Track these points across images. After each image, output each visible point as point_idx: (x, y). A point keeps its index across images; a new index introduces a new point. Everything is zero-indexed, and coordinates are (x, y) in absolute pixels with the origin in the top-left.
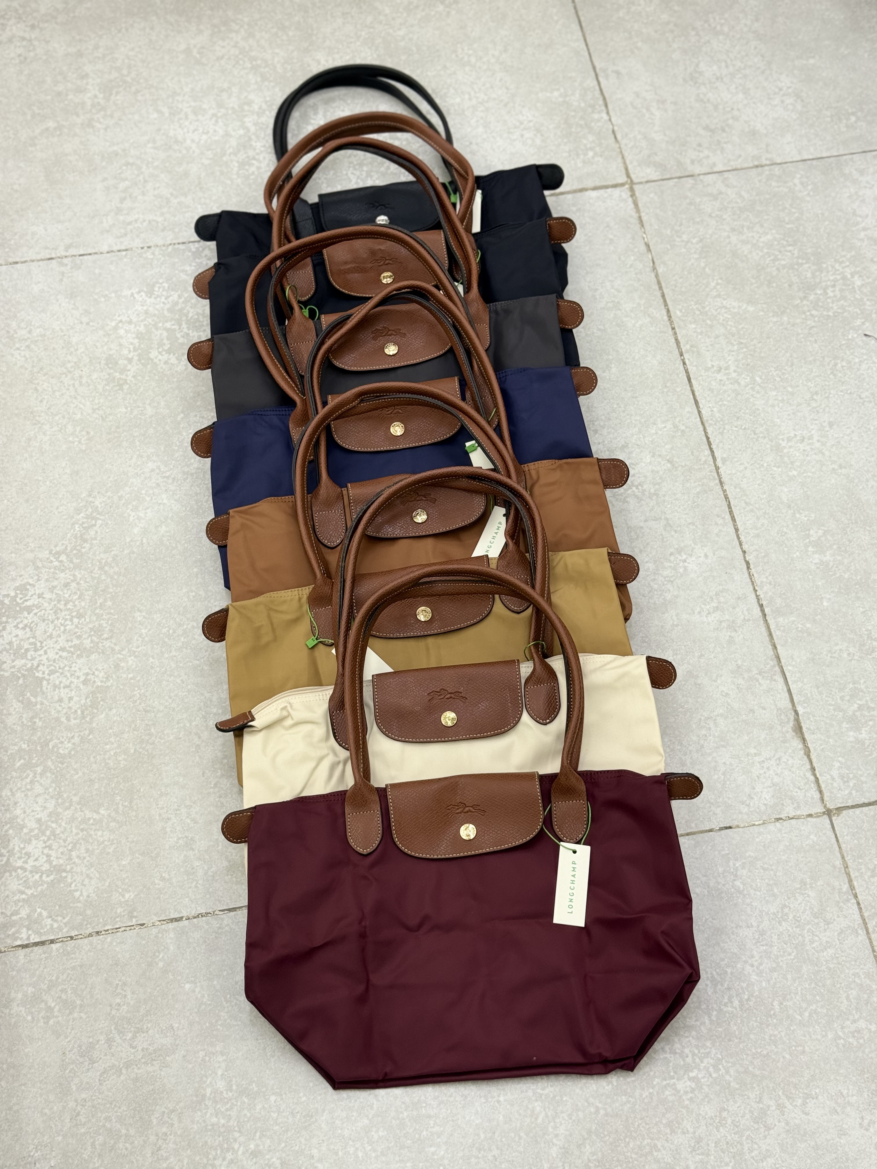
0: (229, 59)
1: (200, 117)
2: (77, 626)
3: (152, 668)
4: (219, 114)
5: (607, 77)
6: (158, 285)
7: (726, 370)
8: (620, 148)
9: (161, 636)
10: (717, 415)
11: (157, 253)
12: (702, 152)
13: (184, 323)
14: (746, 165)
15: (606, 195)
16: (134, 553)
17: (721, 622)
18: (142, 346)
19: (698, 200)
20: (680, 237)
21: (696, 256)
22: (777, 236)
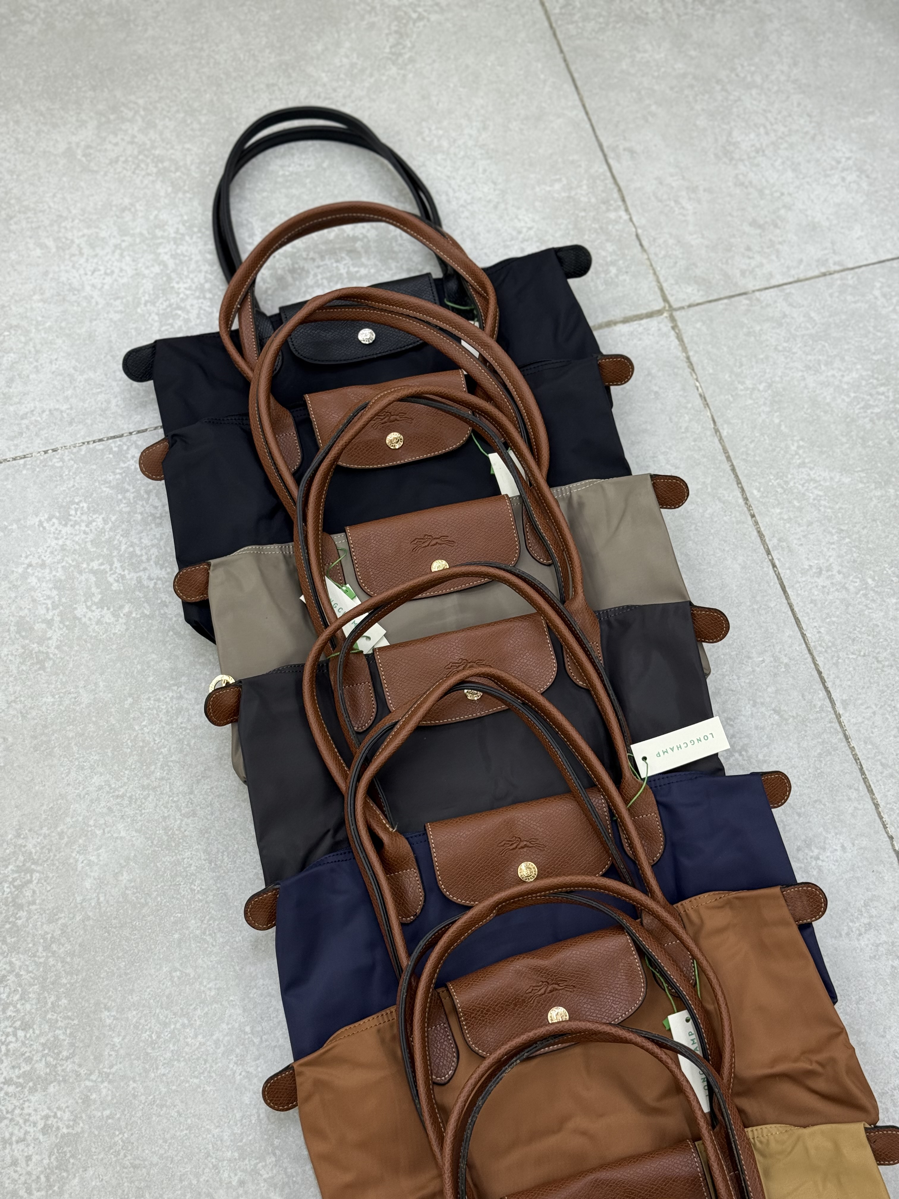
0: (126, 161)
1: (98, 250)
2: (23, 1043)
3: (135, 1097)
4: (124, 245)
5: (618, 158)
6: (73, 507)
7: (828, 571)
8: (649, 259)
9: (141, 1044)
10: (827, 638)
11: (66, 458)
12: (752, 258)
13: (115, 560)
14: (810, 274)
15: (640, 329)
16: (89, 918)
17: (878, 946)
18: (64, 600)
19: (758, 328)
20: (743, 383)
21: (767, 409)
22: (864, 373)
